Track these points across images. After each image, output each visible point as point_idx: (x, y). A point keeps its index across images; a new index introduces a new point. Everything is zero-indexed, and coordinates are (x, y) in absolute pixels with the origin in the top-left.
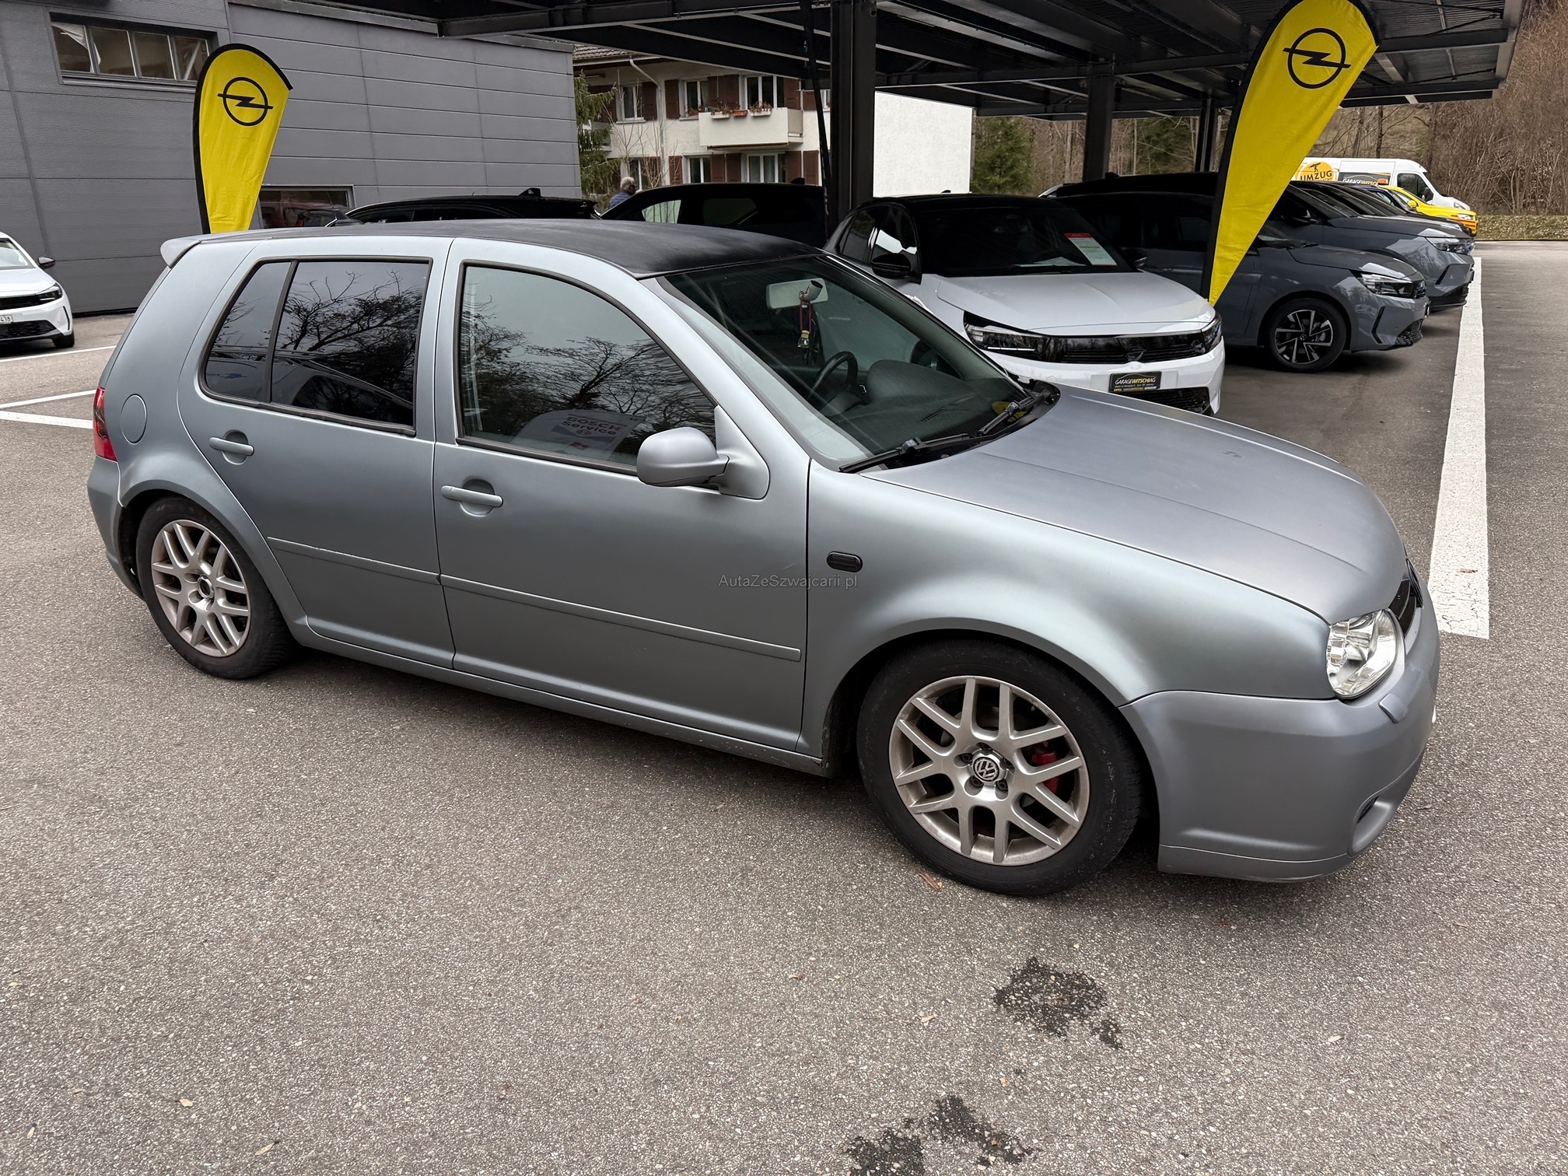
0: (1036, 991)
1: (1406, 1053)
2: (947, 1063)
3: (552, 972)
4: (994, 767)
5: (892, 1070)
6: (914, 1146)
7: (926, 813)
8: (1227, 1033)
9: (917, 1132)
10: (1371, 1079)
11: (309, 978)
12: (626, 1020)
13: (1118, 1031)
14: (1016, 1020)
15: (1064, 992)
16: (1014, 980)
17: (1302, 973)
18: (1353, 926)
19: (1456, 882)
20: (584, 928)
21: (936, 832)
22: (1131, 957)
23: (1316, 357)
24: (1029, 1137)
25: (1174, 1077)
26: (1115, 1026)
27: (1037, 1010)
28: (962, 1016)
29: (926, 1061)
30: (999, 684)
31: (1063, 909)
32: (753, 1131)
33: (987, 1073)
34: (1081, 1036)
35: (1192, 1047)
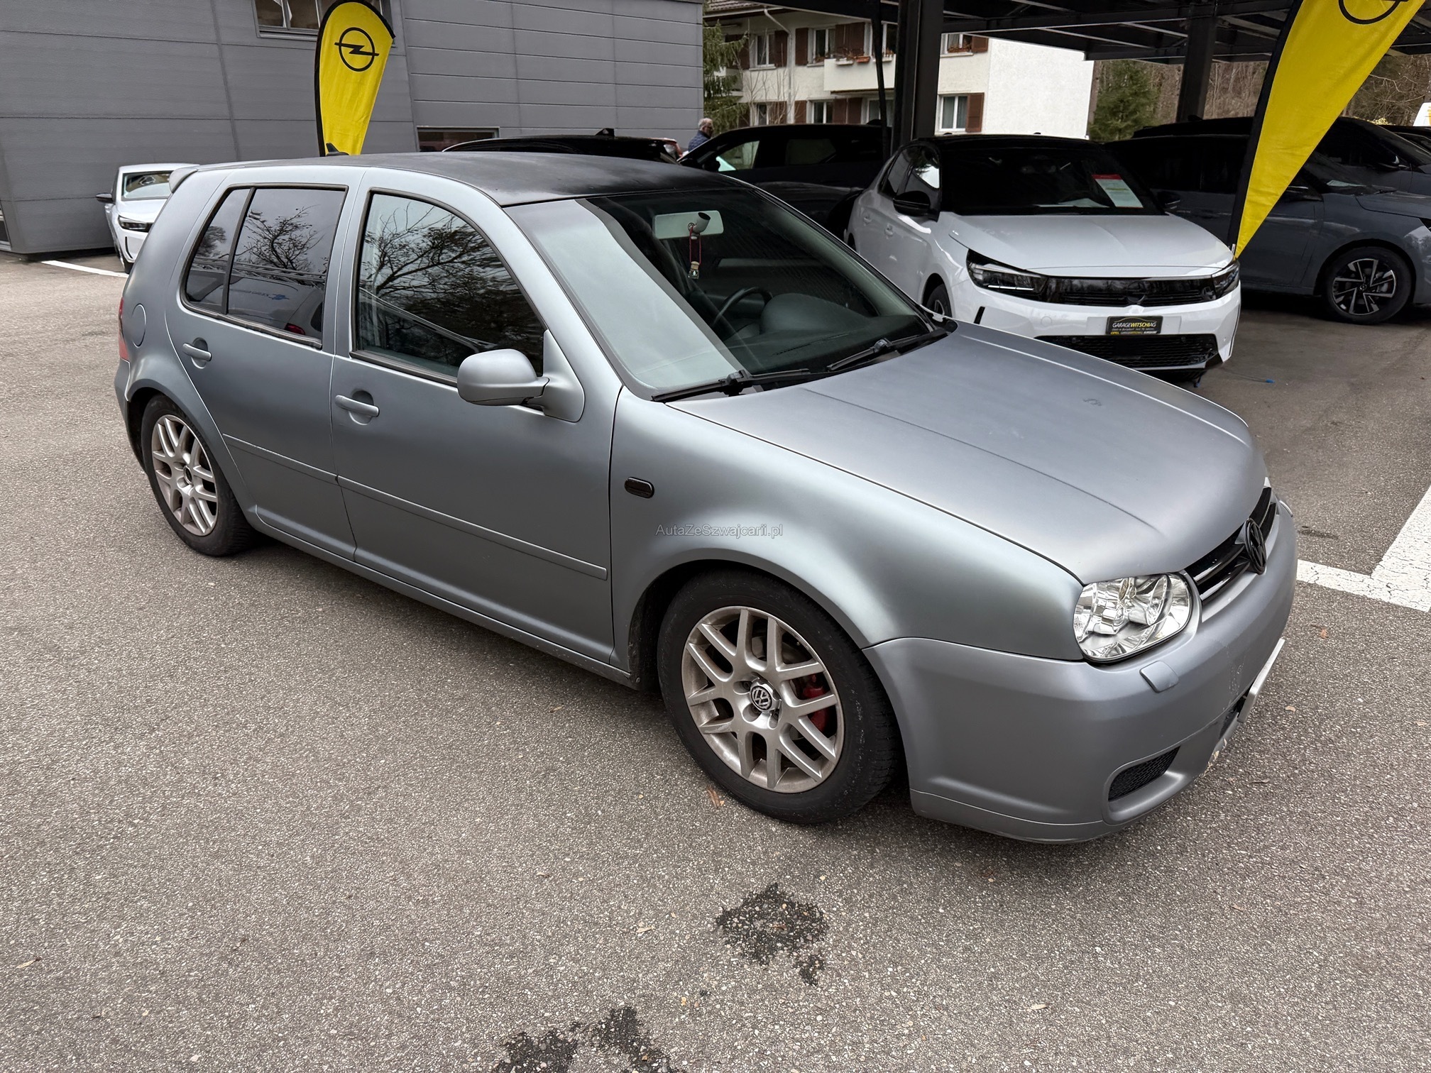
0: (761, 916)
1: (1108, 1032)
2: (640, 975)
3: (335, 841)
4: (767, 697)
5: (586, 974)
6: (570, 1048)
7: (714, 734)
8: (931, 985)
9: (579, 1037)
10: (1056, 1054)
11: (136, 821)
12: (374, 895)
13: (821, 968)
14: (727, 942)
15: (788, 921)
16: (746, 903)
17: (1038, 936)
18: (1119, 894)
19: (1256, 862)
20: (381, 806)
21: (722, 752)
22: (871, 896)
23: (1375, 308)
24: (681, 1058)
25: (853, 1021)
26: (821, 962)
27: (753, 934)
28: (678, 932)
29: (622, 970)
30: (767, 617)
31: (829, 840)
32: (432, 1012)
33: (673, 990)
34: (783, 967)
35: (887, 994)
